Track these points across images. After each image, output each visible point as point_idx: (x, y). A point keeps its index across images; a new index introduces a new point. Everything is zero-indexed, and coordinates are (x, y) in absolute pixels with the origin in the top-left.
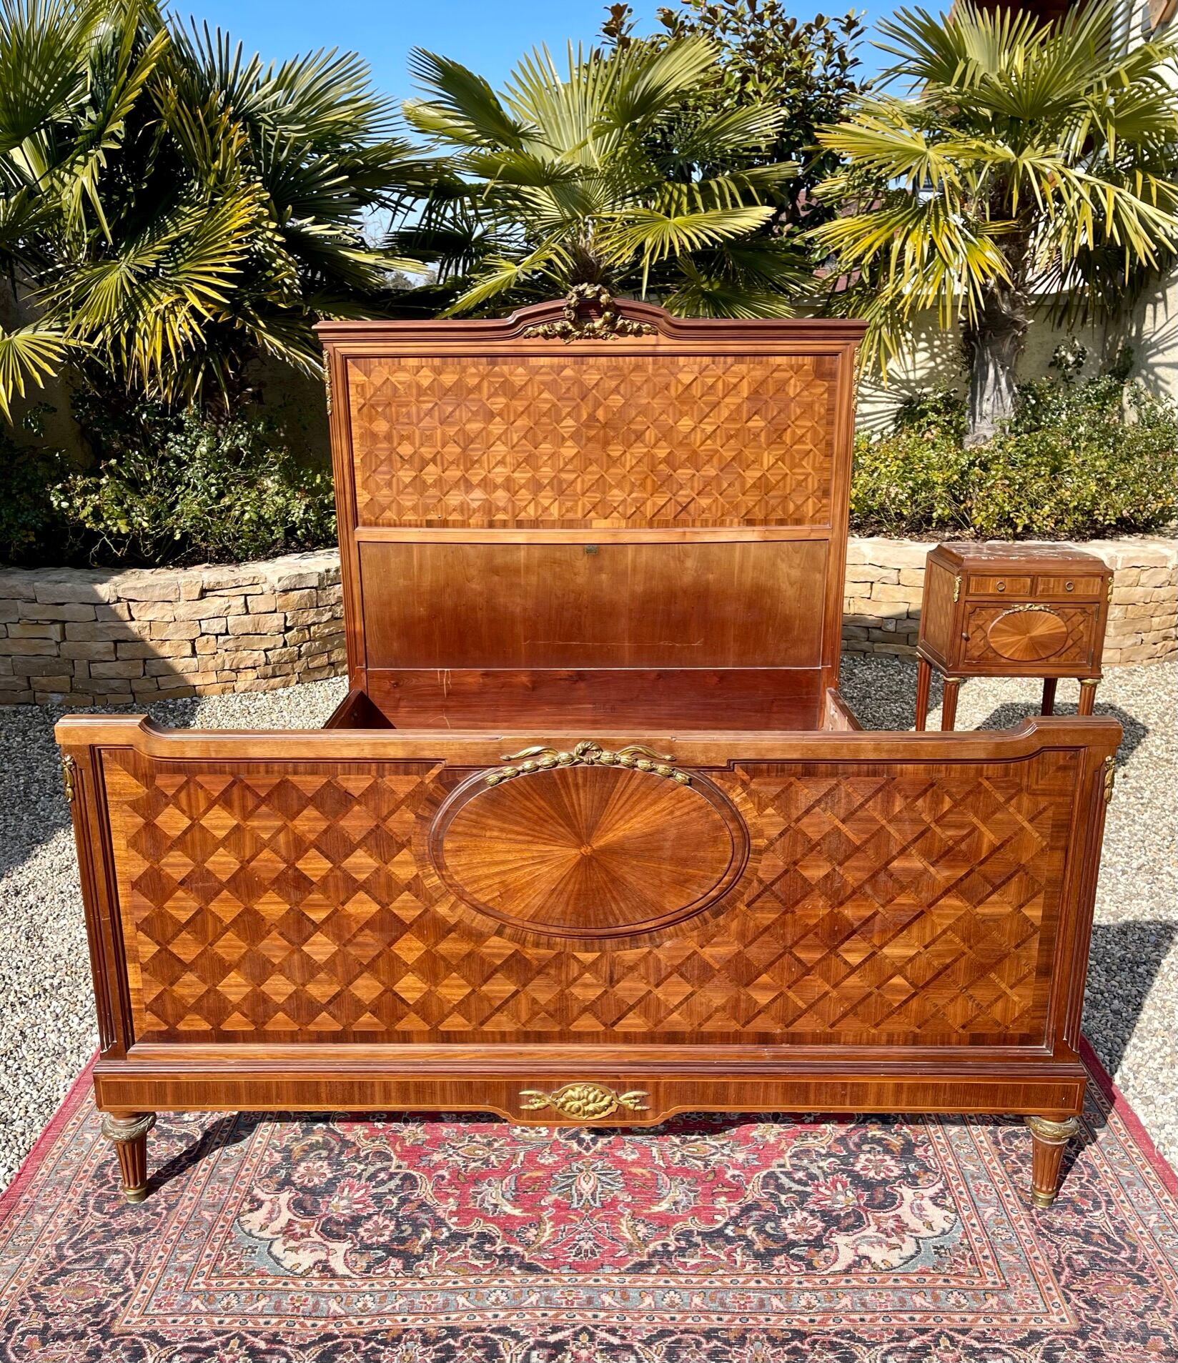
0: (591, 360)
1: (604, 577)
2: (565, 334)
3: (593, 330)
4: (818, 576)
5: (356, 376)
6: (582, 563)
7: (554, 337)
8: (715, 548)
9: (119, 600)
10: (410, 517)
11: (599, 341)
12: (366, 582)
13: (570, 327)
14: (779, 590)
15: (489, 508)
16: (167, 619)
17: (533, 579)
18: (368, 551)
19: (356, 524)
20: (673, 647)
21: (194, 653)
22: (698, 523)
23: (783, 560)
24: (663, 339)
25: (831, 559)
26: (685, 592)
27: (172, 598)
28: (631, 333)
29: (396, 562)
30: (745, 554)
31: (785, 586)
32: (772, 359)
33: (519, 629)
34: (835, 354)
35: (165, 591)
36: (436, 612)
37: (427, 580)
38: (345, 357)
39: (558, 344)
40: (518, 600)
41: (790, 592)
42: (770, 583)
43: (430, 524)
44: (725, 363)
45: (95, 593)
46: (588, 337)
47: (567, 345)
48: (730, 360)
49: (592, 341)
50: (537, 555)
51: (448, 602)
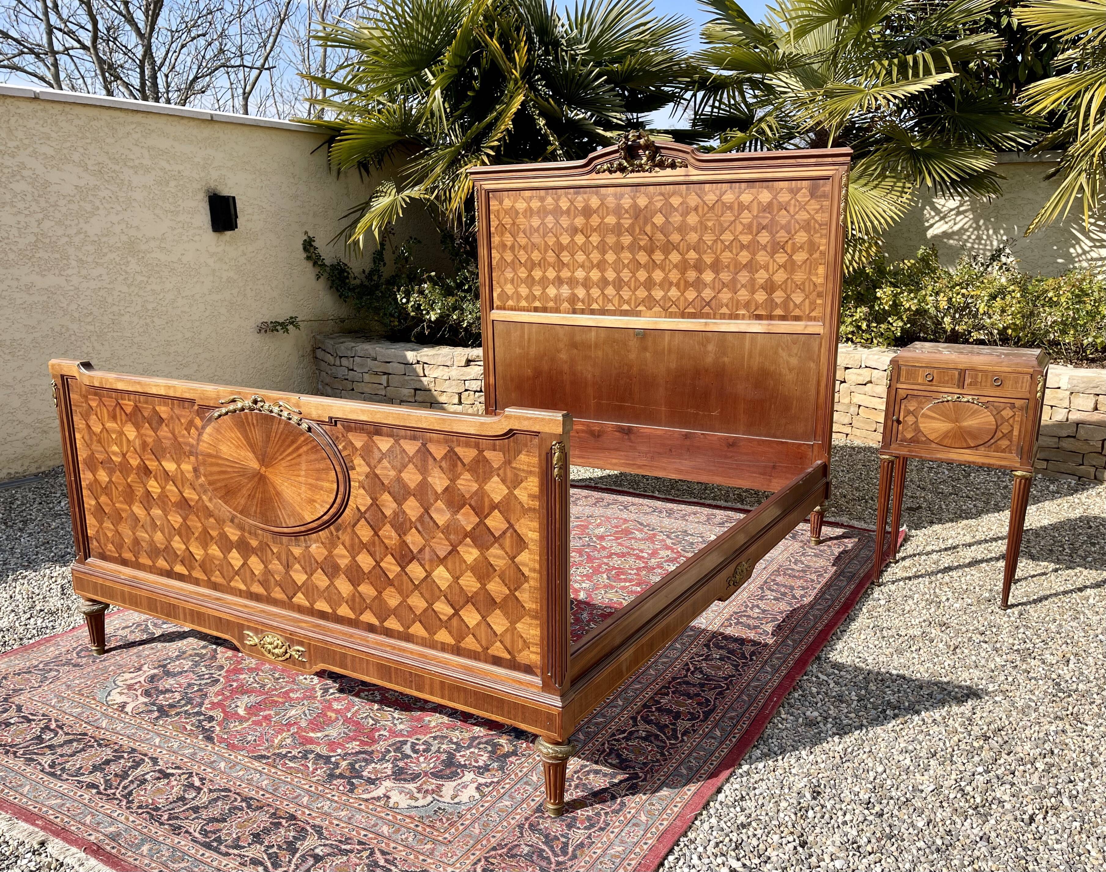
0: (643, 188)
1: (648, 354)
2: (622, 169)
3: (641, 165)
4: (812, 365)
5: (494, 204)
6: (633, 343)
7: (615, 172)
8: (729, 337)
9: (418, 362)
10: (524, 303)
11: (647, 174)
12: (496, 350)
13: (626, 164)
14: (780, 374)
15: (573, 299)
16: (445, 377)
17: (600, 353)
18: (498, 327)
19: (492, 308)
20: (697, 414)
21: (460, 403)
22: (718, 316)
23: (783, 349)
24: (691, 171)
25: (823, 350)
26: (706, 371)
27: (448, 364)
28: (668, 167)
29: (515, 335)
30: (753, 341)
31: (785, 371)
32: (776, 184)
33: (590, 391)
34: (827, 178)
35: (445, 359)
36: (538, 373)
37: (533, 350)
38: (488, 192)
39: (618, 177)
40: (590, 369)
41: (790, 377)
42: (772, 368)
43: (536, 310)
44: (740, 188)
45: (405, 357)
46: (638, 171)
47: (624, 178)
48: (743, 185)
49: (642, 174)
50: (603, 335)
51: (545, 367)
